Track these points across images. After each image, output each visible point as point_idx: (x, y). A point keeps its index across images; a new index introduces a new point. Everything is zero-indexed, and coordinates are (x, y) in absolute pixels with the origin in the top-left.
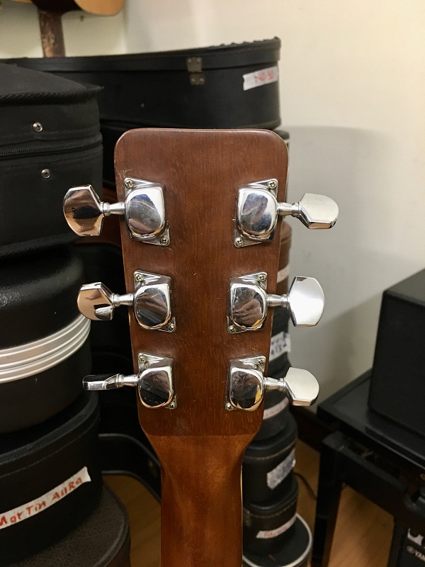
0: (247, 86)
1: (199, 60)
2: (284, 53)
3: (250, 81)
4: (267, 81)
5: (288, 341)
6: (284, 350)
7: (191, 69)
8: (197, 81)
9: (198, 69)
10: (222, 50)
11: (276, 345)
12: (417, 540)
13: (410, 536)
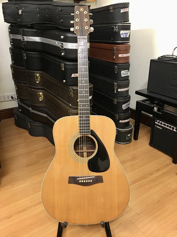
0: (121, 12)
1: (112, 7)
2: (130, 5)
3: (122, 11)
4: (126, 11)
5: (129, 73)
6: (128, 75)
7: (110, 9)
8: (111, 11)
9: (112, 9)
10: (117, 4)
11: (126, 72)
12: (157, 123)
13: (155, 122)
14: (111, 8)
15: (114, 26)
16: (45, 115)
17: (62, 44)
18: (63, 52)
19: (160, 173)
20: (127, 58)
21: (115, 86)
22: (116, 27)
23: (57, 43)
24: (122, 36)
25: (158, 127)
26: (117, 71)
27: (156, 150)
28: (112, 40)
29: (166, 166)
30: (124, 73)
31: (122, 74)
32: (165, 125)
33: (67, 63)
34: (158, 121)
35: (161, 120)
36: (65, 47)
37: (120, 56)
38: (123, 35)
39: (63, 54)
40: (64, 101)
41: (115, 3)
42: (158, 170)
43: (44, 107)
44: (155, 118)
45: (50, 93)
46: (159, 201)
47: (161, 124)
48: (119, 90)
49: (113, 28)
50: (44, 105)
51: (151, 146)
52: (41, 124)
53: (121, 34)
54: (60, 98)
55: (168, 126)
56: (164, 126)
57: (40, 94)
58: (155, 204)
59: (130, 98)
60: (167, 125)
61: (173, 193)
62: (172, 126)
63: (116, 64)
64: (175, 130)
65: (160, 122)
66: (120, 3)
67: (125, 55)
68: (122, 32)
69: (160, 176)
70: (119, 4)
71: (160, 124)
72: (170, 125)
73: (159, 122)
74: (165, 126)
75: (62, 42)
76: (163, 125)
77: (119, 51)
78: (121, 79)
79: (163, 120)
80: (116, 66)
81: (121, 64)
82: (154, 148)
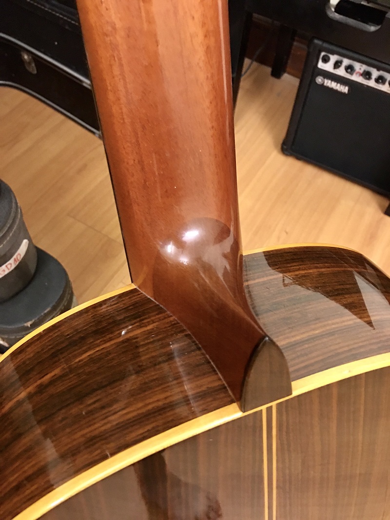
12: (328, 67)
13: (321, 65)
25: (333, 85)
32: (367, 75)
34: (334, 58)
35: (351, 54)
44: (325, 45)
47: (350, 69)
55: (380, 80)
56: (360, 80)
60: (375, 73)
65: (346, 62)
71: (342, 70)
73: (337, 65)
74: (365, 82)
76: (356, 78)
82: (298, 158)
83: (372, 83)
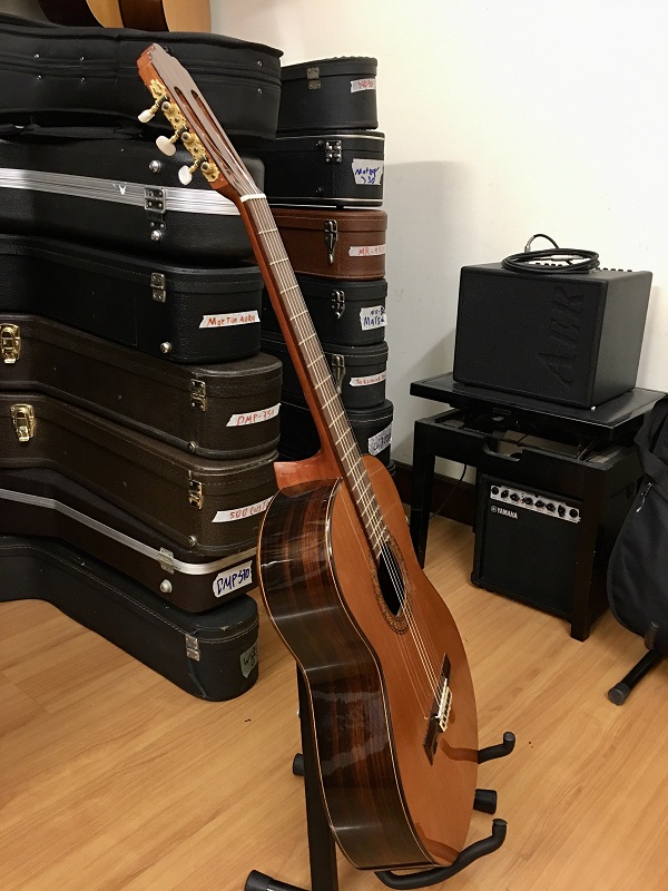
0: (353, 90)
1: (317, 69)
2: (379, 69)
3: (356, 86)
4: (367, 88)
5: (385, 316)
6: (382, 324)
7: (310, 76)
8: (312, 86)
9: (316, 75)
10: (335, 61)
11: (375, 315)
12: (498, 497)
13: (492, 496)
14: (313, 74)
15: (325, 140)
16: (50, 503)
17: (157, 193)
18: (157, 227)
19: (543, 681)
20: (378, 262)
21: (336, 368)
22: (333, 144)
23: (123, 191)
24: (359, 180)
25: (505, 512)
26: (343, 308)
27: (499, 600)
28: (321, 195)
29: (554, 652)
30: (368, 317)
31: (362, 322)
32: (529, 501)
33: (179, 271)
34: (501, 490)
35: (514, 484)
36: (169, 206)
37: (354, 252)
38: (362, 174)
39: (156, 234)
40: (157, 432)
41: (331, 57)
42: (534, 673)
43: (38, 467)
44: (490, 478)
45: (77, 406)
46: (579, 790)
47: (515, 497)
48: (354, 382)
49: (323, 149)
50: (38, 460)
51: (481, 587)
52: (20, 546)
53: (354, 171)
54: (132, 421)
55: (540, 504)
56: (524, 506)
57: (23, 410)
58: (569, 804)
59: (390, 410)
60: (535, 500)
61: (613, 748)
62: (557, 505)
63: (339, 283)
64: (567, 517)
65: (511, 492)
66: (348, 56)
67: (372, 251)
68: (357, 164)
69: (545, 692)
70: (344, 60)
71: (509, 499)
72: (547, 501)
73: (504, 495)
74: (528, 507)
75: (159, 188)
76: (520, 504)
77: (349, 235)
78: (359, 342)
79: (519, 486)
80: (339, 290)
81: (358, 285)
82: (489, 590)
83: (534, 508)
